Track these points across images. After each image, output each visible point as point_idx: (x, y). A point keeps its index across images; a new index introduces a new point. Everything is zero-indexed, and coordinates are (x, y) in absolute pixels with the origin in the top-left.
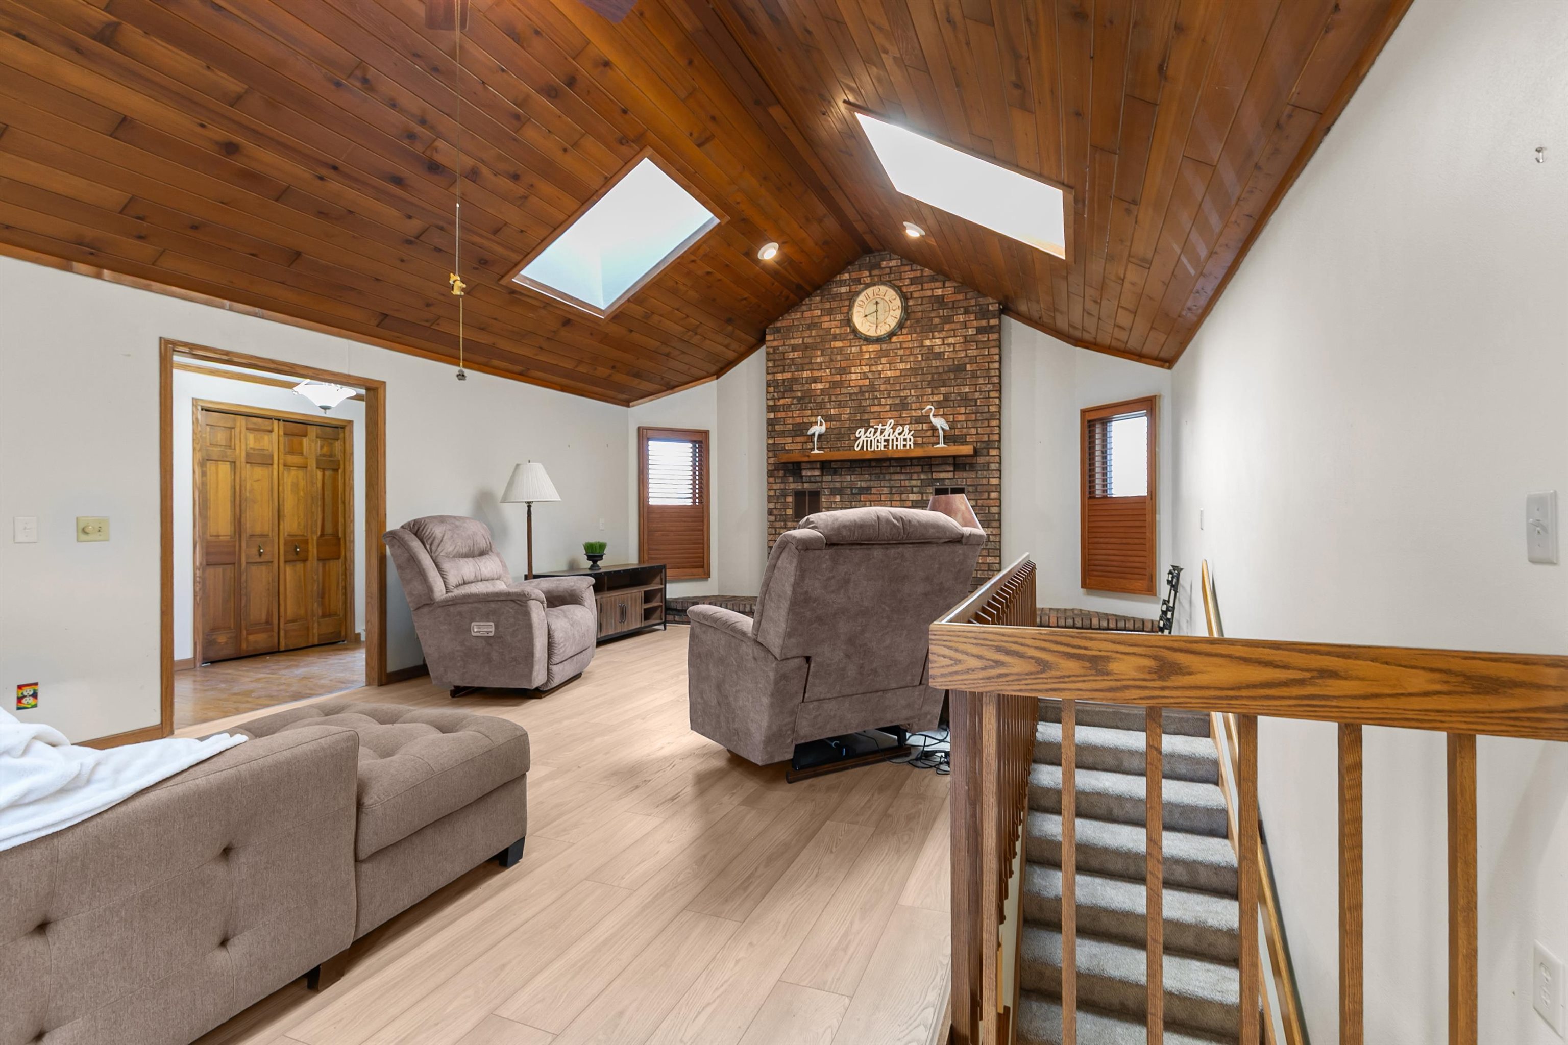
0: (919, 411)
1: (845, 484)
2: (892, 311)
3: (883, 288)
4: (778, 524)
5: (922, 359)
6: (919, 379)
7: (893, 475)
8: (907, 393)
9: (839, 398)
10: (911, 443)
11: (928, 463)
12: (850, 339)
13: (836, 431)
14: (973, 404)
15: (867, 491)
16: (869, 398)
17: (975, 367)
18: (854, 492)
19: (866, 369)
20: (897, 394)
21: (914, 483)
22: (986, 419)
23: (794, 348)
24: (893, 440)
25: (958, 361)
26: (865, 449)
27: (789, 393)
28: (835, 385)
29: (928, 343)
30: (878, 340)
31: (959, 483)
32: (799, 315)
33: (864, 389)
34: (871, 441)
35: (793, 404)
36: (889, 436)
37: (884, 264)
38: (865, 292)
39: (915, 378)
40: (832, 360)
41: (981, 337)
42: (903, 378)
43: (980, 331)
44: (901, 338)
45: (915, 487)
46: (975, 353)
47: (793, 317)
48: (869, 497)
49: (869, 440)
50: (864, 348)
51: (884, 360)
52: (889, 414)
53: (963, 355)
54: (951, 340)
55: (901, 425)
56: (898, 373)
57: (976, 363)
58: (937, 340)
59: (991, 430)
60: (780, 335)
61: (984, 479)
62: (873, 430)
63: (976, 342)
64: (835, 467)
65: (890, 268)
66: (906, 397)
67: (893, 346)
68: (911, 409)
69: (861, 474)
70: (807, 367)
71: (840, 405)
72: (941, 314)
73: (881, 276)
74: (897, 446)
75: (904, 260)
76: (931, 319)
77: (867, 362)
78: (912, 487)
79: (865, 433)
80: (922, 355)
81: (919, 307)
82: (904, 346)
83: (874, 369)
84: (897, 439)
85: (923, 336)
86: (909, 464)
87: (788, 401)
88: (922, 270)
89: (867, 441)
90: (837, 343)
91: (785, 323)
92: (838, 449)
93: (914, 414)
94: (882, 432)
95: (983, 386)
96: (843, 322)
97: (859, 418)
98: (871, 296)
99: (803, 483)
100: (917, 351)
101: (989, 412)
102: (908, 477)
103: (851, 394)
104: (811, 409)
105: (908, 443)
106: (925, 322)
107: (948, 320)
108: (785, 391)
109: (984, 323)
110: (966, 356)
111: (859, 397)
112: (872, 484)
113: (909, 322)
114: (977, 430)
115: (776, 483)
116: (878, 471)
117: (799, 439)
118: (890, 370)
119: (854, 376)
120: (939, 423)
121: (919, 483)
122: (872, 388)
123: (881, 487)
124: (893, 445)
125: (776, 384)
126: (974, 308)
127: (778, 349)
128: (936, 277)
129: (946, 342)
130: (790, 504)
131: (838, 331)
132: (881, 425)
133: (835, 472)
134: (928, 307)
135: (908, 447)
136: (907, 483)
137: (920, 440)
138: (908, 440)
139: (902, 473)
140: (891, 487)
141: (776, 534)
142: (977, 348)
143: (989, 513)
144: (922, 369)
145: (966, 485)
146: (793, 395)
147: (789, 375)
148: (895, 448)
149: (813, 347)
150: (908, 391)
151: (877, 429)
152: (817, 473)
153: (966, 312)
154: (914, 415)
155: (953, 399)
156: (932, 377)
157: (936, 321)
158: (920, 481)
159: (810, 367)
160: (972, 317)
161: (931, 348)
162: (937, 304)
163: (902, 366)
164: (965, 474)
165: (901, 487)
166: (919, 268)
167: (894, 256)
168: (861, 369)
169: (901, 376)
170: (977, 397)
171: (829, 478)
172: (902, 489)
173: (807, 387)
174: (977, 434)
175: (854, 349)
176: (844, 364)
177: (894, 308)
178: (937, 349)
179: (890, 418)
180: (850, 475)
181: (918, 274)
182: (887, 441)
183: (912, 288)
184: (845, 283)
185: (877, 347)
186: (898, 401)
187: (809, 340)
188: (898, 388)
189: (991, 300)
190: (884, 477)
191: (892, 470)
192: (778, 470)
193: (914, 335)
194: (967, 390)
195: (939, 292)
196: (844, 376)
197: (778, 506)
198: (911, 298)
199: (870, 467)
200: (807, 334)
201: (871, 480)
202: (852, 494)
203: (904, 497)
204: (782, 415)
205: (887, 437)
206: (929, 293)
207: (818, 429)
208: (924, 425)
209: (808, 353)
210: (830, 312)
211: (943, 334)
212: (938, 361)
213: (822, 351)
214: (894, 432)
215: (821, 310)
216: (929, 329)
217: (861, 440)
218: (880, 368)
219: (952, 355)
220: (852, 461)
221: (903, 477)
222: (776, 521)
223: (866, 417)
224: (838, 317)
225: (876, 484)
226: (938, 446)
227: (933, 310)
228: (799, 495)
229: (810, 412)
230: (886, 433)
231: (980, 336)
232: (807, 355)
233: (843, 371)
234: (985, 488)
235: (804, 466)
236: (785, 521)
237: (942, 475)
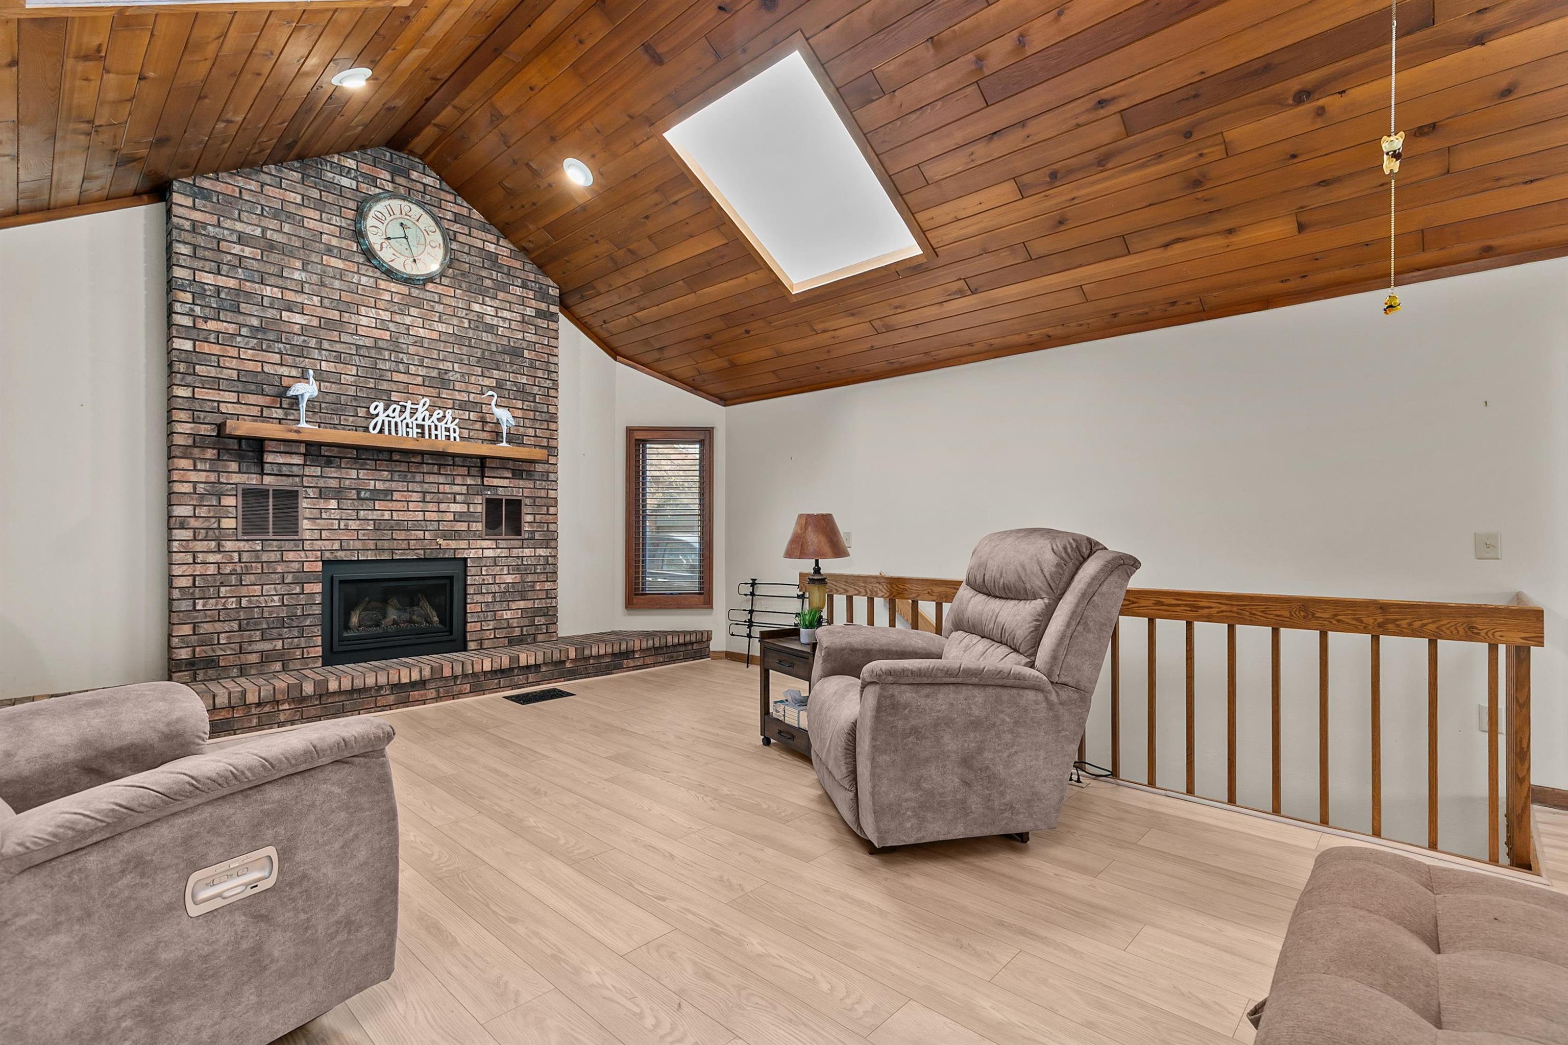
0: (465, 395)
1: (347, 482)
2: (428, 247)
3: (416, 211)
4: (199, 546)
5: (470, 327)
6: (464, 352)
7: (427, 476)
8: (448, 366)
9: (338, 347)
10: (457, 435)
11: (482, 464)
12: (358, 263)
13: (329, 398)
14: (532, 399)
15: (386, 495)
16: (390, 360)
17: (533, 355)
18: (362, 495)
19: (386, 316)
20: (434, 364)
21: (457, 489)
22: (545, 421)
23: (242, 239)
24: (430, 427)
25: (514, 342)
26: (387, 432)
27: (230, 314)
28: (327, 324)
29: (476, 307)
30: (409, 281)
31: (514, 494)
32: (253, 186)
33: (381, 344)
34: (396, 423)
35: (240, 335)
36: (424, 420)
37: (414, 175)
38: (387, 202)
39: (460, 349)
40: (322, 284)
41: (539, 322)
42: (442, 344)
43: (540, 314)
44: (440, 289)
45: (459, 494)
46: (534, 338)
47: (241, 184)
48: (390, 505)
49: (393, 421)
50: (382, 284)
51: (413, 311)
52: (422, 390)
53: (519, 337)
54: (506, 314)
55: (440, 408)
56: (435, 336)
57: (535, 351)
58: (489, 308)
59: (551, 434)
60: (209, 204)
61: (543, 491)
62: (398, 408)
63: (535, 326)
64: (326, 454)
65: (425, 185)
66: (447, 371)
67: (428, 296)
68: (454, 390)
69: (376, 470)
70: (272, 280)
71: (339, 358)
72: (494, 277)
73: (410, 189)
74: (436, 436)
75: (444, 183)
76: (482, 278)
77: (388, 306)
78: (455, 494)
79: (385, 410)
80: (470, 320)
81: (465, 256)
82: (445, 300)
83: (398, 318)
84: (436, 426)
85: (472, 297)
86: (451, 463)
87: (231, 329)
88: (470, 209)
89: (389, 422)
90: (333, 259)
91: (220, 187)
92: (334, 426)
93: (457, 396)
94: (412, 414)
95: (542, 381)
96: (345, 232)
97: (372, 386)
98: (397, 212)
99: (262, 474)
100: (462, 313)
101: (548, 412)
102: (449, 480)
103: (358, 347)
104: (280, 353)
105: (452, 435)
106: (473, 278)
107: (502, 287)
108: (219, 310)
109: (543, 306)
110: (523, 339)
111: (373, 353)
112: (394, 485)
113: (451, 270)
114: (535, 431)
115: (195, 469)
116: (403, 467)
117: (252, 399)
118: (423, 328)
119: (364, 321)
120: (504, 416)
121: (464, 489)
122: (395, 346)
123: (408, 491)
124: (430, 435)
125: (198, 290)
126: (533, 284)
127: (205, 229)
128: (488, 226)
129: (499, 315)
130: (233, 510)
131: (335, 242)
132: (409, 402)
133: (329, 462)
134: (478, 261)
135: (452, 439)
136: (447, 489)
137: (466, 433)
138: (452, 431)
139: (440, 474)
140: (424, 493)
141: (194, 563)
142: (536, 334)
143: (548, 530)
144: (470, 339)
145: (523, 496)
146: (241, 319)
147: (232, 283)
148: (433, 437)
149: (284, 250)
150: (450, 364)
151: (405, 407)
152: (297, 460)
153: (524, 286)
154: (458, 398)
155: (507, 387)
156: (483, 353)
157: (487, 283)
158: (465, 487)
159: (280, 282)
160: (531, 294)
161: (481, 315)
162: (489, 262)
163: (441, 327)
164: (521, 483)
165: (439, 493)
166: (465, 204)
167: (428, 170)
168: (377, 314)
169: (440, 340)
170: (535, 392)
171: (317, 471)
172: (441, 495)
173: (271, 313)
174: (536, 436)
175: (364, 280)
176: (346, 297)
177: (433, 244)
178: (488, 320)
179: (423, 396)
180: (358, 469)
181: (465, 212)
182: (421, 427)
183: (456, 227)
184: (349, 172)
185: (404, 289)
186: (434, 373)
187: (277, 237)
188: (435, 356)
189: (552, 283)
190: (414, 477)
191: (425, 468)
192: (203, 448)
193: (458, 291)
194: (524, 381)
195: (492, 248)
196: (347, 315)
197: (202, 512)
198: (455, 240)
199: (391, 460)
200: (273, 224)
201: (392, 480)
202: (359, 498)
203: (443, 507)
204: (216, 350)
205: (420, 422)
206: (479, 244)
207: (307, 390)
208: (472, 414)
209: (274, 257)
210: (320, 206)
211: (496, 303)
212: (489, 335)
213: (305, 264)
214: (431, 416)
215: (303, 196)
216: (480, 291)
217: (379, 419)
218: (408, 320)
219: (507, 333)
220: (358, 448)
221: (441, 479)
222: (195, 539)
223: (385, 386)
224: (335, 220)
225: (401, 486)
226: (501, 444)
227: (483, 267)
228: (252, 496)
229: (278, 356)
230: (420, 415)
231: (539, 320)
232: (271, 259)
233: (343, 307)
234: (543, 501)
235: (269, 446)
236: (218, 540)
237: (496, 482)
